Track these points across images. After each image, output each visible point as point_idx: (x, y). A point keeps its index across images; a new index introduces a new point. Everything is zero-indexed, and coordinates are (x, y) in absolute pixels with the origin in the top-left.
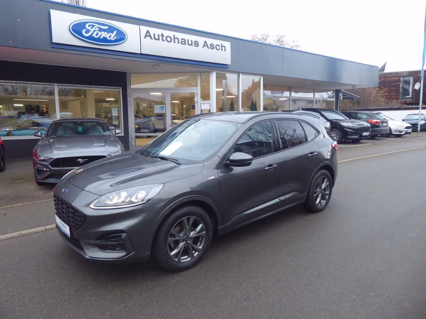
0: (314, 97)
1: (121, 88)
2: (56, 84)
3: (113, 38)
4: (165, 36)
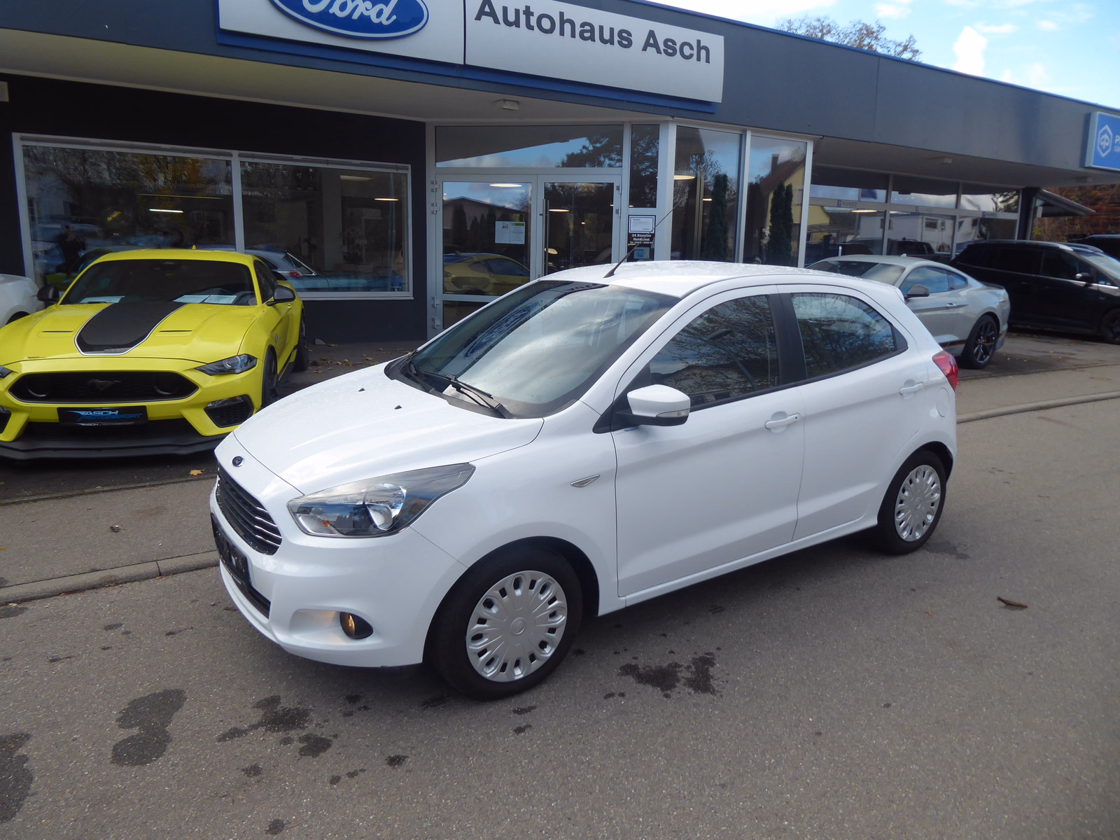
0: (956, 207)
1: (409, 166)
2: (235, 153)
3: (388, 19)
4: (536, 16)
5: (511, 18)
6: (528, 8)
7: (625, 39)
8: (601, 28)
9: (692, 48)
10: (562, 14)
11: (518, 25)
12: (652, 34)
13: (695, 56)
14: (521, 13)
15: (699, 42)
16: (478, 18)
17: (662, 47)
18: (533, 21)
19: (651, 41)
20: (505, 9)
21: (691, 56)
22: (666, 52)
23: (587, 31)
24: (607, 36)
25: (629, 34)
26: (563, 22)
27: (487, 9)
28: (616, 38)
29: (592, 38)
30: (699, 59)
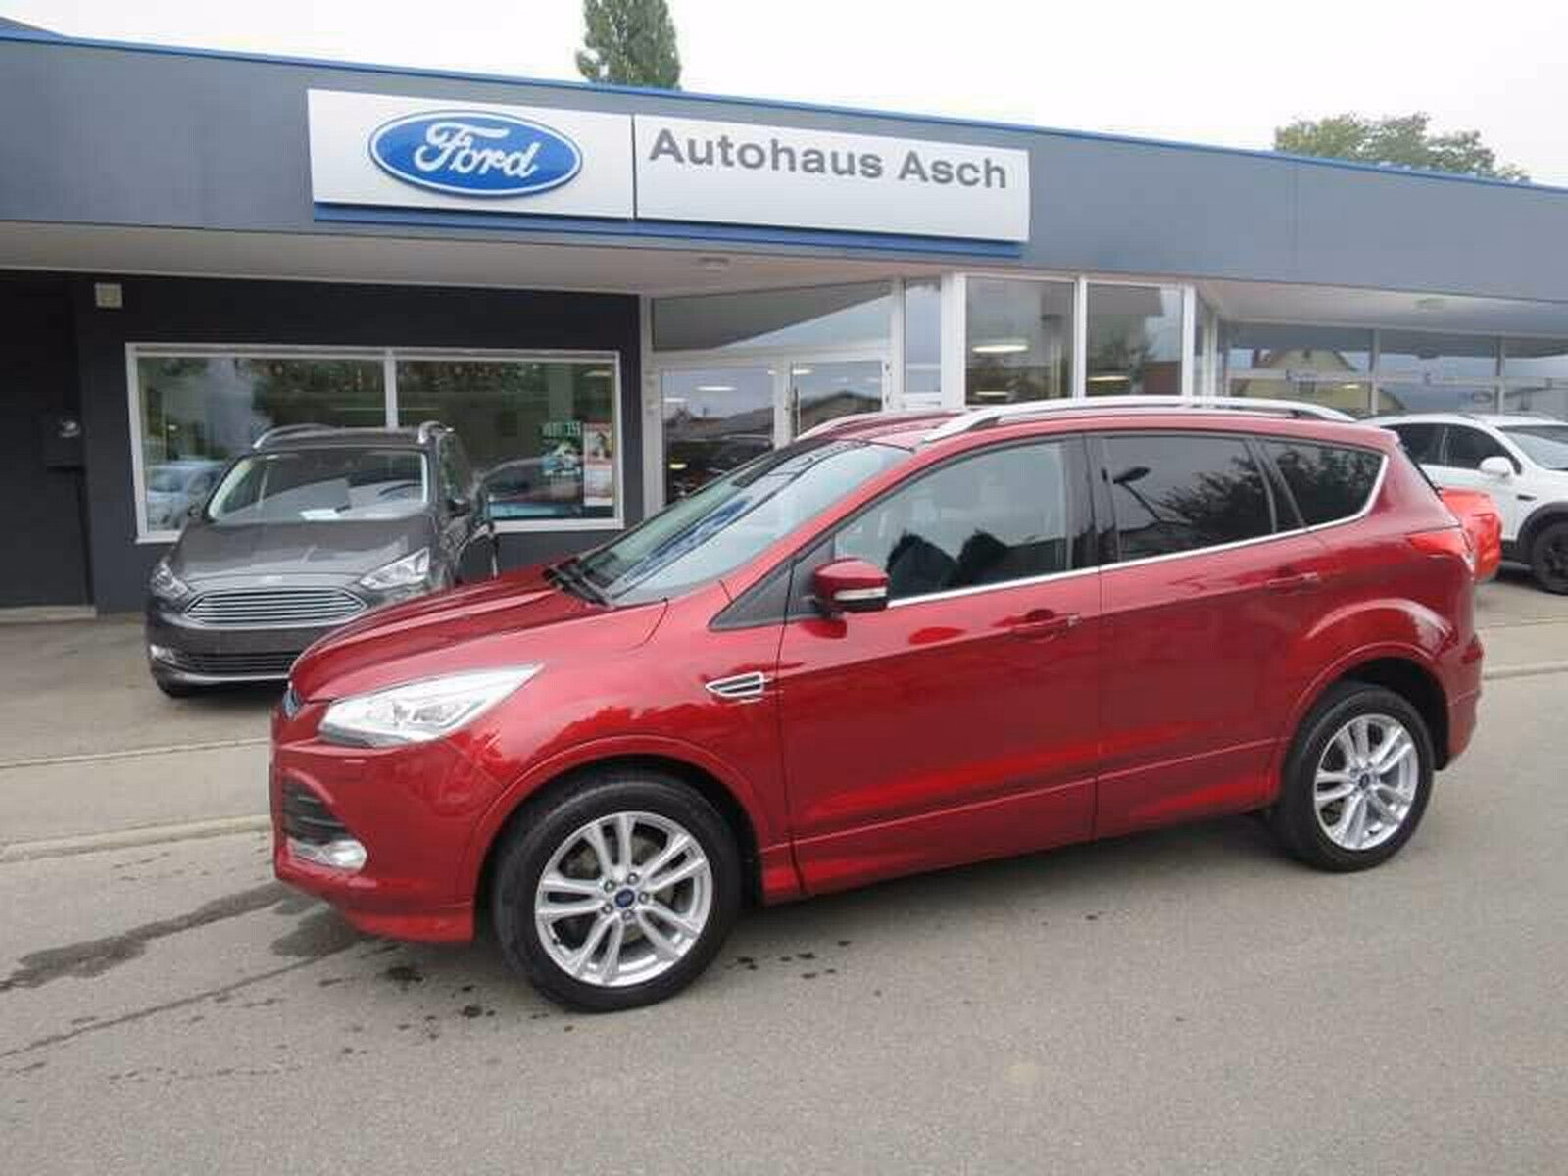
0: (1498, 375)
1: (617, 354)
2: (389, 350)
3: (526, 170)
4: (737, 147)
5: (701, 153)
6: (724, 139)
7: (872, 167)
8: (835, 156)
9: (977, 171)
10: (775, 143)
11: (711, 162)
12: (912, 157)
13: (983, 181)
14: (715, 145)
15: (987, 162)
16: (653, 157)
17: (929, 173)
18: (733, 155)
19: (913, 166)
20: (692, 144)
21: (976, 181)
22: (935, 178)
23: (812, 161)
24: (843, 164)
25: (879, 160)
26: (776, 151)
27: (666, 145)
28: (858, 167)
29: (821, 169)
30: (988, 184)
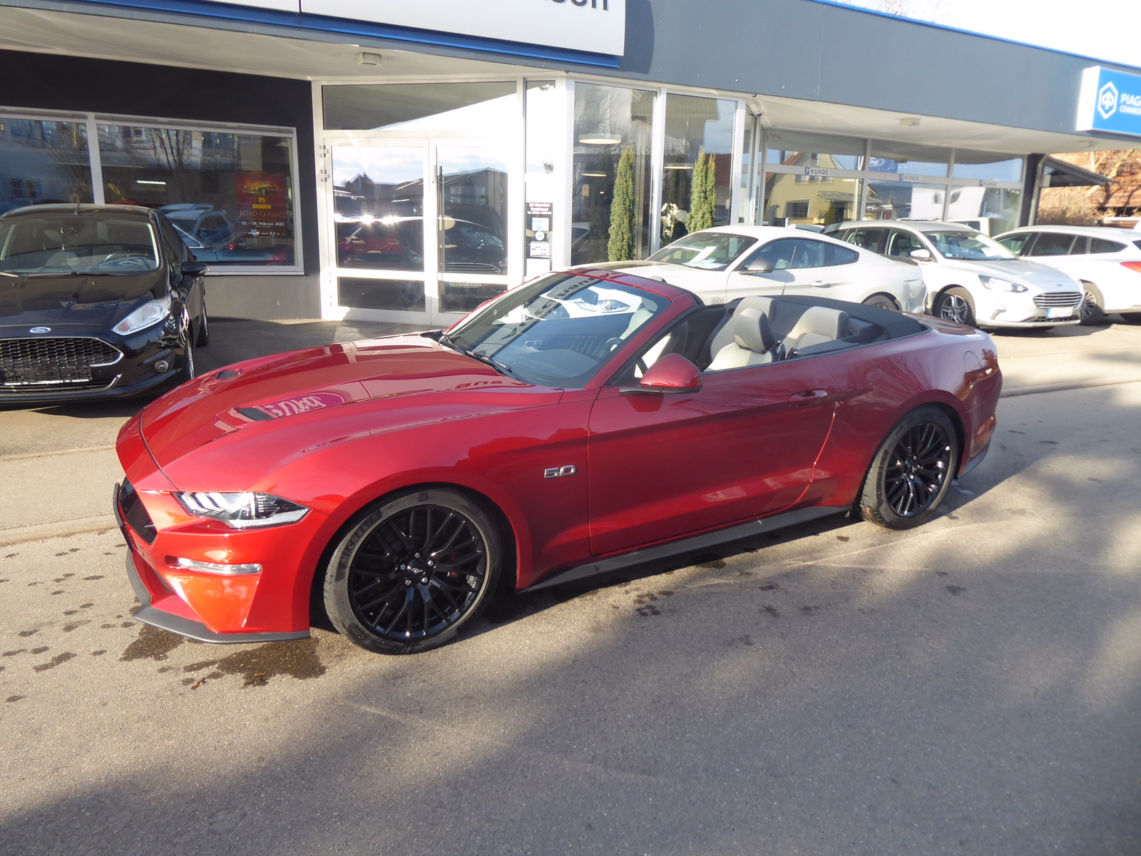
0: (948, 176)
1: (294, 129)
2: (91, 115)
